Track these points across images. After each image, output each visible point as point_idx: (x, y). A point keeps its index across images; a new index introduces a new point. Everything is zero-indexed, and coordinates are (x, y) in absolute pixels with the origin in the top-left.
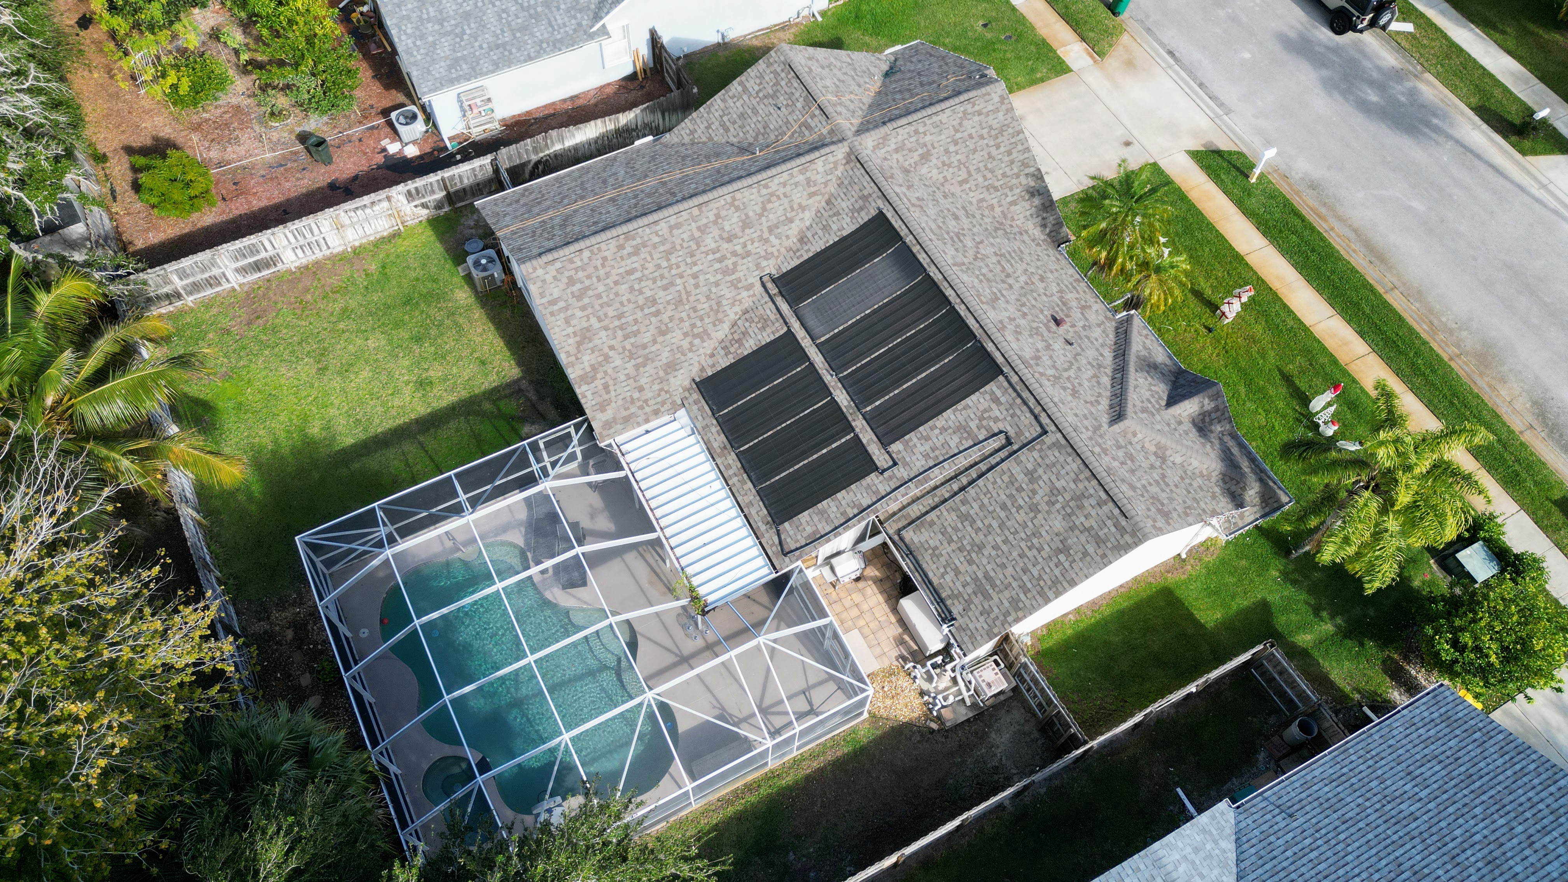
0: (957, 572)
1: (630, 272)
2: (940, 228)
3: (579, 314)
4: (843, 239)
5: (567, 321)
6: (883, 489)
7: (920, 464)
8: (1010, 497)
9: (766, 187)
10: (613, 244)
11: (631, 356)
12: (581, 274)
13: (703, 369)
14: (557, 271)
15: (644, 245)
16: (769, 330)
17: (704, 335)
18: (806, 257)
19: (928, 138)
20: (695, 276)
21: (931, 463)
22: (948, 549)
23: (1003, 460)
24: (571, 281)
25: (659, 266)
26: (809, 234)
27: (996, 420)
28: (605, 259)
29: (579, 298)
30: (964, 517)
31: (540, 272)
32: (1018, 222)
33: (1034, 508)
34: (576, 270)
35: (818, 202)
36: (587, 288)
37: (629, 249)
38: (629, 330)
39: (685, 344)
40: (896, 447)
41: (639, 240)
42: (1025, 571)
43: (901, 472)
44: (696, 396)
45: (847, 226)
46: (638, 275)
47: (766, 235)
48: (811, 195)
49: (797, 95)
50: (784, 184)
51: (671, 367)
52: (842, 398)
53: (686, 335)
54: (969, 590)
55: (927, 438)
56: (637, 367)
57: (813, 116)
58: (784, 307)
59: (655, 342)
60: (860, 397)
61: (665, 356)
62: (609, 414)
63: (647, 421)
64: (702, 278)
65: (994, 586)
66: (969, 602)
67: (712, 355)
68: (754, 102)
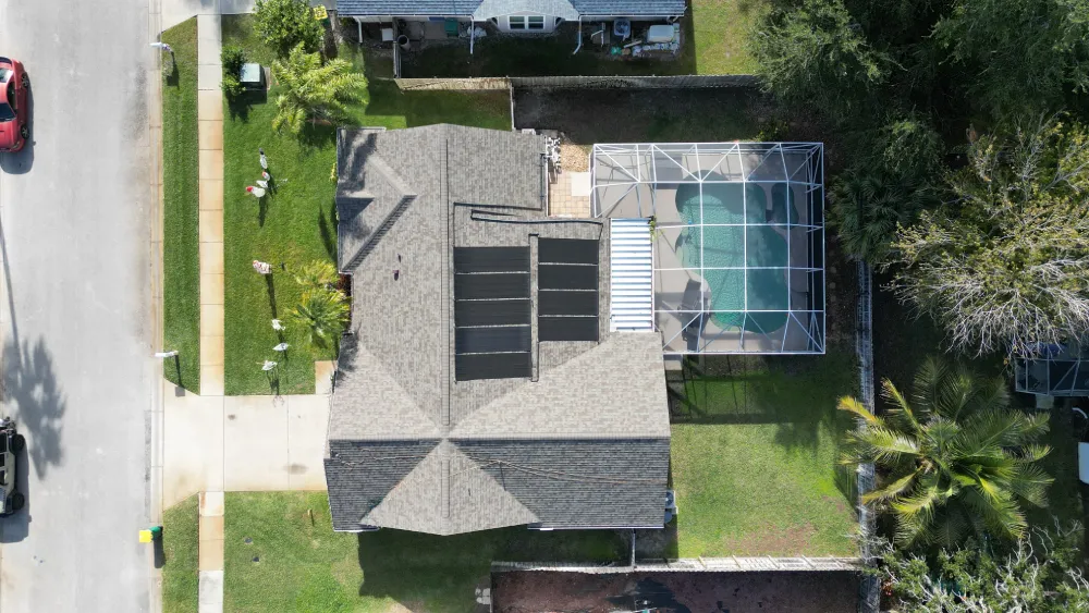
0: (528, 172)
1: (609, 411)
2: (428, 356)
3: (648, 399)
4: (483, 378)
5: (655, 398)
6: (542, 226)
7: (519, 227)
8: (486, 188)
9: (511, 429)
10: (614, 430)
11: (627, 368)
12: (638, 420)
13: (592, 347)
14: (650, 426)
15: (596, 423)
16: (549, 348)
17: (583, 364)
18: (507, 380)
19: (397, 422)
20: (574, 396)
21: (513, 225)
22: (526, 186)
23: (480, 206)
24: (645, 418)
25: (593, 408)
26: (499, 393)
27: (471, 227)
28: (622, 423)
29: (644, 407)
30: (511, 194)
31: (661, 429)
32: (368, 355)
33: (481, 175)
34: (639, 423)
35: (484, 409)
36: (637, 411)
37: (606, 423)
38: (623, 382)
39: (596, 363)
40: (524, 244)
41: (598, 426)
42: (501, 152)
43: (529, 229)
44: (601, 334)
45: (477, 385)
46: (606, 408)
47: (523, 403)
48: (486, 415)
49: (455, 492)
50: (499, 426)
51: (607, 354)
52: (534, 287)
53: (593, 368)
54: (527, 162)
55: (508, 238)
56: (627, 361)
57: (455, 469)
58: (534, 356)
59: (612, 370)
60: (525, 280)
61: (609, 361)
62: (650, 345)
63: (632, 334)
64: (571, 394)
65: (517, 155)
66: (531, 157)
67: (583, 352)
68: (479, 506)
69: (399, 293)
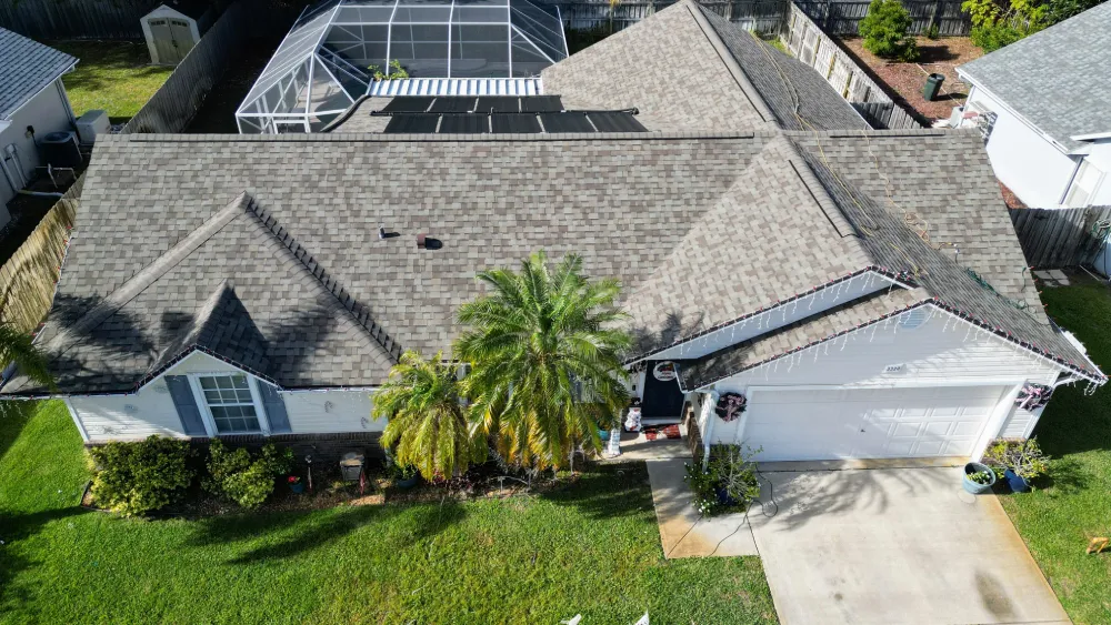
69: (474, 236)
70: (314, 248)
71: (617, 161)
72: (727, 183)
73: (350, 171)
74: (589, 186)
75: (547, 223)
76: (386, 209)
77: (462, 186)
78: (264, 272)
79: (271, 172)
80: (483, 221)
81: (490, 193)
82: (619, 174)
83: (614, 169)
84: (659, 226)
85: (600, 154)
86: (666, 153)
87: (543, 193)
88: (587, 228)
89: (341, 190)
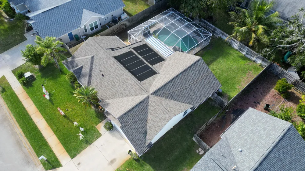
0: (118, 42)
3: (188, 58)
4: (146, 79)
6: (130, 46)
8: (110, 45)
10: (188, 65)
11: (177, 58)
14: (194, 59)
16: (155, 66)
19: (133, 102)
20: (171, 69)
21: (123, 48)
23: (112, 48)
25: (178, 67)
27: (114, 52)
32: (110, 100)
33: (107, 44)
34: (192, 61)
38: (179, 60)
39: (169, 63)
40: (129, 50)
41: (183, 67)
42: (108, 39)
44: (165, 59)
46: (181, 65)
48: (155, 85)
50: (160, 84)
51: (170, 60)
52: (140, 57)
54: (116, 40)
55: (124, 51)
57: (159, 101)
58: (154, 69)
59: (174, 61)
60: (136, 56)
62: (177, 53)
67: (164, 63)
69: (107, 78)
70: (94, 67)
71: (129, 82)
72: (136, 95)
73: (104, 60)
74: (123, 82)
75: (115, 83)
76: (103, 68)
77: (112, 71)
78: (87, 67)
79: (98, 54)
80: (109, 77)
81: (113, 74)
82: (127, 84)
83: (127, 82)
84: (124, 94)
85: (128, 79)
86: (135, 85)
87: (118, 79)
88: (117, 87)
89: (102, 62)
